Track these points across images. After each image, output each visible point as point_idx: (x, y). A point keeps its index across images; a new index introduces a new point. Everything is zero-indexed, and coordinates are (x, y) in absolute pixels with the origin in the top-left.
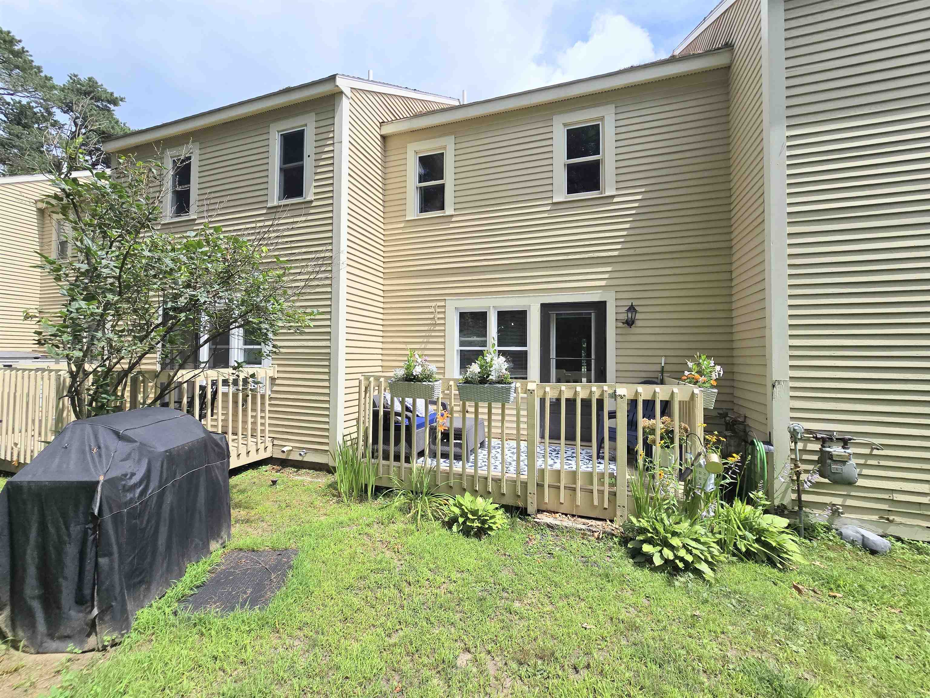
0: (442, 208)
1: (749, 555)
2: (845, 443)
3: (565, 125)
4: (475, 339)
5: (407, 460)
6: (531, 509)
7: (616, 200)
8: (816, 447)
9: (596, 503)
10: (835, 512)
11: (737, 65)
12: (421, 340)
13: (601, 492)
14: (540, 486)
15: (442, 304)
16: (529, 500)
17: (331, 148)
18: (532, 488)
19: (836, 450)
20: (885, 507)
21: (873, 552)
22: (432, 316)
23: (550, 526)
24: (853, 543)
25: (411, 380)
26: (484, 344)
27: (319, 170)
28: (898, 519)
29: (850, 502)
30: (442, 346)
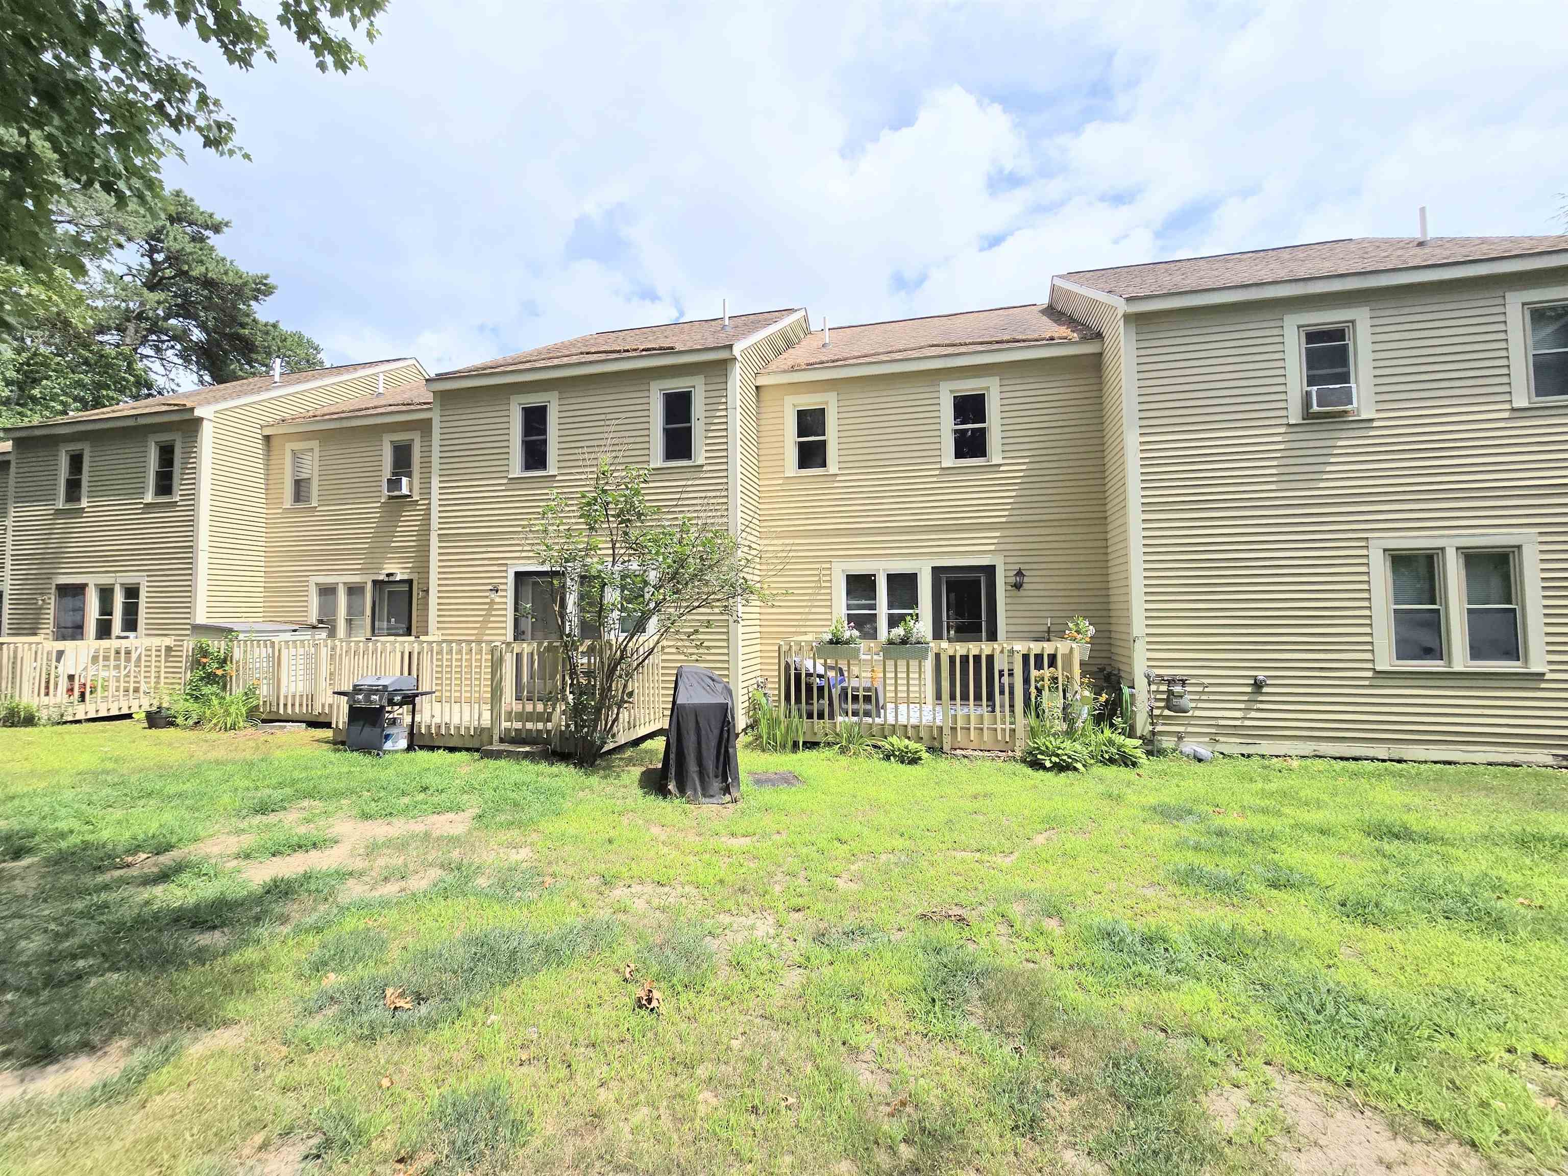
0: (824, 465)
1: (1112, 761)
2: (1183, 682)
3: (951, 391)
4: (864, 602)
5: (832, 716)
6: (946, 748)
7: (1002, 468)
8: (1164, 688)
9: (999, 738)
10: (1180, 737)
11: (1108, 357)
12: (804, 604)
13: (1004, 730)
14: (954, 729)
15: (828, 566)
16: (945, 741)
17: (724, 413)
18: (946, 731)
19: (1177, 689)
20: (1214, 731)
21: (1200, 760)
22: (816, 579)
23: (964, 757)
24: (1188, 756)
25: (837, 643)
26: (873, 607)
27: (710, 435)
28: (1222, 739)
29: (1190, 729)
30: (828, 610)
